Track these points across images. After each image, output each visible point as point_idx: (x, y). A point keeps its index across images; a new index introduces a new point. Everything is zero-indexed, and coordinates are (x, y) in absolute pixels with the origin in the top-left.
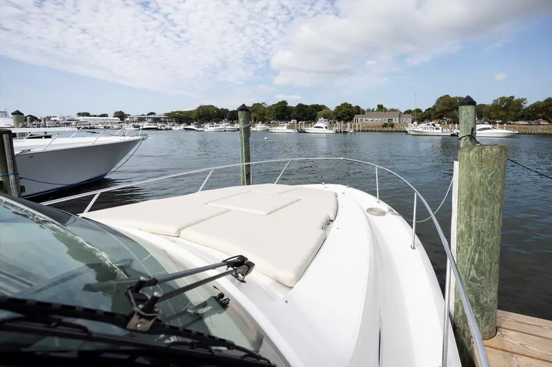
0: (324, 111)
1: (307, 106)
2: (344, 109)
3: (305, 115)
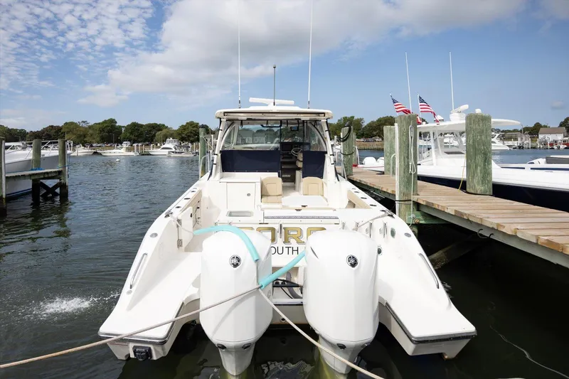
0: (164, 131)
1: (142, 126)
2: (191, 128)
3: (140, 135)
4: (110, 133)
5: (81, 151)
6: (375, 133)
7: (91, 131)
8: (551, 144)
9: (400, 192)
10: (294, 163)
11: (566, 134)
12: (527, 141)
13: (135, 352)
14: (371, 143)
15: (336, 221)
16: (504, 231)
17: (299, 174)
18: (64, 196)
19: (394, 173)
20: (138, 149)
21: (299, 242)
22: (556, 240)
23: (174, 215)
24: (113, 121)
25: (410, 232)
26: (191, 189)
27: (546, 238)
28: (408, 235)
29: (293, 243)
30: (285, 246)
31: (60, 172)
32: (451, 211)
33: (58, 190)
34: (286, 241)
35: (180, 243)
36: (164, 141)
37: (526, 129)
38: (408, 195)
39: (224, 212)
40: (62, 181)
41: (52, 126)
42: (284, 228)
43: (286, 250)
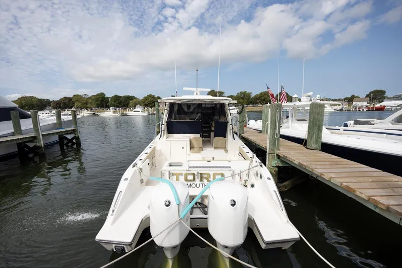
0: (134, 100)
2: (150, 98)
3: (120, 103)
4: (102, 102)
5: (85, 113)
6: (258, 101)
7: (90, 101)
8: (359, 108)
9: (270, 148)
10: (210, 127)
11: (369, 102)
12: (345, 106)
13: (116, 249)
14: (256, 108)
15: (229, 169)
16: (324, 177)
17: (212, 134)
18: (79, 144)
19: (267, 133)
20: (119, 112)
21: (209, 181)
22: (352, 186)
23: (138, 165)
24: (103, 94)
25: (271, 177)
26: (149, 146)
27: (346, 184)
28: (269, 179)
29: (205, 181)
30: (200, 183)
31: (74, 130)
32: (296, 162)
33: (74, 141)
34: (201, 180)
35: (142, 181)
36: (135, 107)
37: (346, 99)
38: (274, 150)
39: (167, 163)
40: (76, 135)
41: (66, 97)
42: (200, 174)
43: (201, 185)
